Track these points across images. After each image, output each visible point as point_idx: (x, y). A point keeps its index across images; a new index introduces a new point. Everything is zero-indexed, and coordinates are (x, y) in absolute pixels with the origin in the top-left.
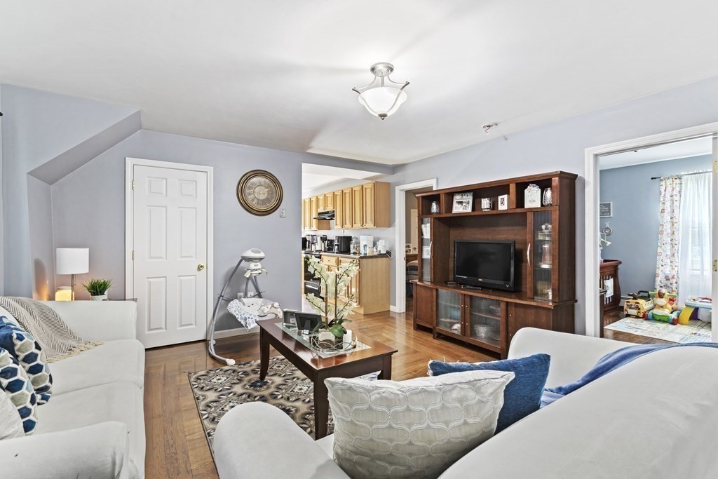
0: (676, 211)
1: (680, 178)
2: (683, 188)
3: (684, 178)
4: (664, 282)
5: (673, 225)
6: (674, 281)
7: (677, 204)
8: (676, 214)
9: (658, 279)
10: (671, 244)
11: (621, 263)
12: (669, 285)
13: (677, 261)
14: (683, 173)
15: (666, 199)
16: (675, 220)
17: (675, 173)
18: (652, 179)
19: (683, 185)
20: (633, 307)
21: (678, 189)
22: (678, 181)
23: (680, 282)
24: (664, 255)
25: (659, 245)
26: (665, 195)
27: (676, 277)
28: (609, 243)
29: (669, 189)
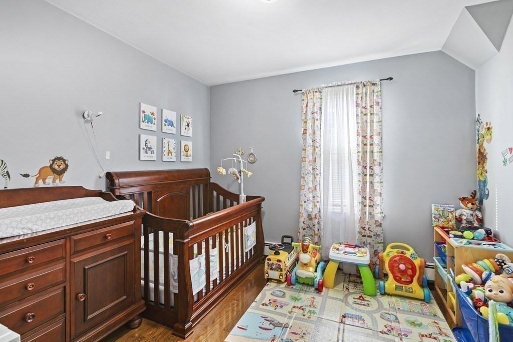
0: (317, 133)
1: (320, 92)
2: (323, 104)
3: (324, 91)
4: (308, 222)
5: (315, 150)
6: (316, 221)
7: (317, 123)
8: (317, 137)
9: (302, 220)
10: (313, 174)
11: (263, 199)
12: (311, 226)
13: (319, 195)
14: (323, 85)
15: (308, 118)
16: (317, 145)
17: (315, 86)
18: (294, 91)
19: (323, 101)
20: (274, 267)
21: (318, 105)
22: (318, 95)
23: (322, 223)
24: (306, 187)
25: (302, 175)
26: (306, 111)
27: (318, 216)
28: (250, 174)
29: (310, 104)
